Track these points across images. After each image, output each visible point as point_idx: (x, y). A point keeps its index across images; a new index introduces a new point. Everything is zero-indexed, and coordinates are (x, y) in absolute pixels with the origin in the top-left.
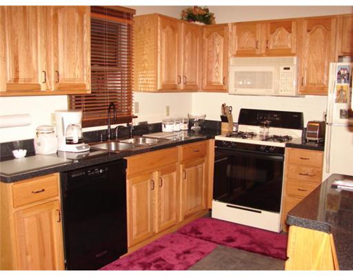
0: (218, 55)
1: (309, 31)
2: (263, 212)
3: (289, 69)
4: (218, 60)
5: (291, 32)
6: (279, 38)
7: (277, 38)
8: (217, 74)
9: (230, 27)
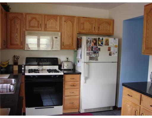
0: (17, 29)
1: (65, 21)
2: (54, 107)
3: (57, 38)
4: (17, 32)
5: (57, 21)
6: (51, 23)
7: (50, 23)
8: (17, 39)
9: (24, 15)
